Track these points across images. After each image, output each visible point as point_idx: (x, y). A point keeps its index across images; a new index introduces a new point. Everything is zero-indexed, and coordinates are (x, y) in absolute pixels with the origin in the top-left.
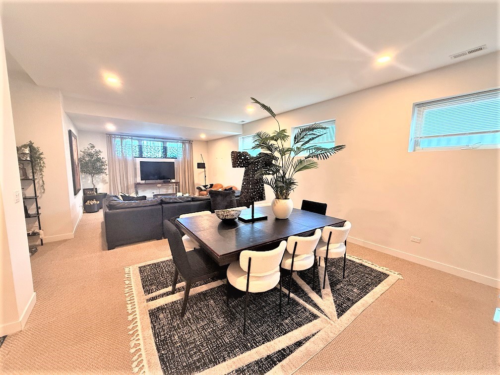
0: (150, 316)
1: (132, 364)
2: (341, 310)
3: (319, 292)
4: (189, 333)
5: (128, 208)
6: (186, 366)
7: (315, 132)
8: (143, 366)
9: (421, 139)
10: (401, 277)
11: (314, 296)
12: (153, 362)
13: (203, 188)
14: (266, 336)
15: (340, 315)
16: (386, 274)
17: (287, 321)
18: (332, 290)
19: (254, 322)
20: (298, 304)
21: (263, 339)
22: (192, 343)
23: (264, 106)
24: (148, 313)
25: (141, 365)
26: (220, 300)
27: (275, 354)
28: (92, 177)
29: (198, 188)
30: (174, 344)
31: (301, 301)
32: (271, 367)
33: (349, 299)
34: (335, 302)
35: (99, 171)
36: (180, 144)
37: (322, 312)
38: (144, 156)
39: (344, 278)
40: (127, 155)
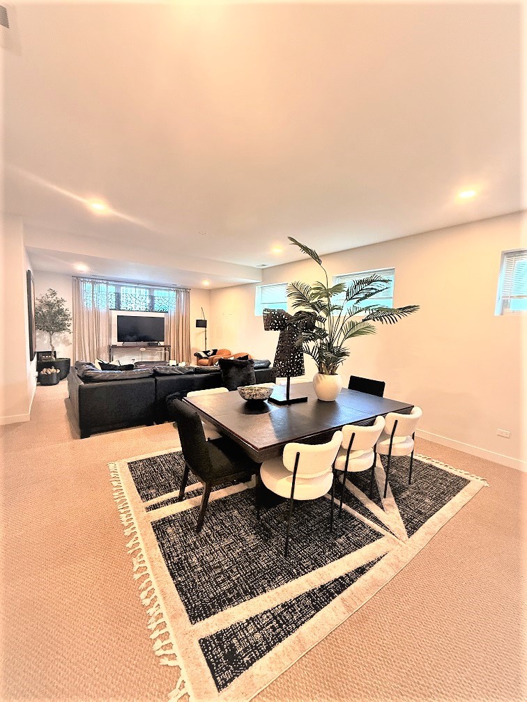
0: (155, 531)
1: (139, 594)
2: (412, 527)
3: (378, 502)
4: (212, 554)
5: (110, 381)
6: (214, 598)
7: (374, 285)
8: (156, 597)
9: (512, 299)
10: (486, 484)
11: (372, 507)
12: (169, 592)
13: (204, 355)
14: (315, 560)
15: (410, 533)
16: (465, 479)
17: (341, 540)
18: (395, 499)
19: (298, 541)
20: (352, 517)
21: (312, 564)
22: (217, 567)
23: (306, 249)
24: (151, 526)
25: (153, 597)
26: (246, 510)
27: (331, 584)
28: (51, 335)
29: (196, 355)
30: (192, 568)
31: (356, 514)
32: (328, 601)
33: (420, 513)
34: (402, 516)
35: (60, 327)
36: (173, 294)
37: (387, 529)
38: (122, 308)
39: (410, 483)
40: (100, 307)
